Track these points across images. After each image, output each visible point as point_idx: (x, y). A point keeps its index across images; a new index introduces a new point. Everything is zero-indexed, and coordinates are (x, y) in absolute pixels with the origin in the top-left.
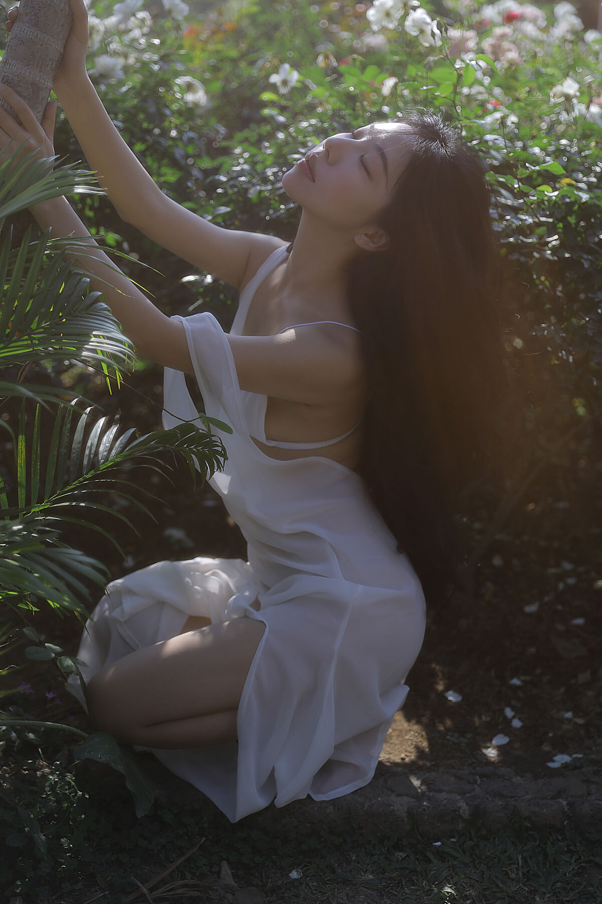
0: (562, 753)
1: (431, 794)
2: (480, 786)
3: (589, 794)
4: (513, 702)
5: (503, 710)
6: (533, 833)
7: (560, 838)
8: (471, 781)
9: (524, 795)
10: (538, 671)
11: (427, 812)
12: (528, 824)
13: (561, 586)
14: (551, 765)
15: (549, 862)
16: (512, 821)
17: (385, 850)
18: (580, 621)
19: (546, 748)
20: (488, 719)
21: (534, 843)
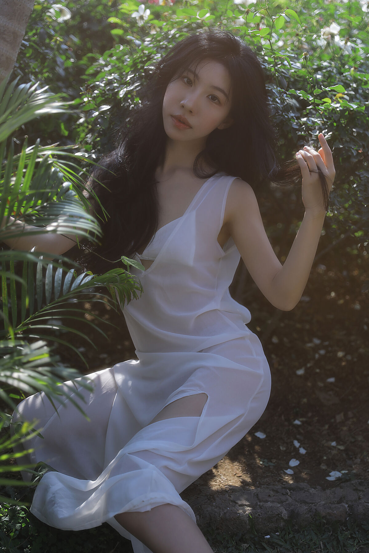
0: (334, 470)
1: (261, 504)
2: (290, 496)
3: (359, 499)
4: (298, 436)
5: (293, 442)
6: (328, 526)
7: (344, 529)
8: (284, 493)
9: (320, 502)
10: (310, 414)
11: (261, 516)
12: (324, 521)
13: (317, 356)
14: (328, 478)
15: (341, 545)
16: (315, 519)
17: (235, 543)
18: (332, 380)
19: (323, 467)
20: (284, 449)
21: (329, 533)
